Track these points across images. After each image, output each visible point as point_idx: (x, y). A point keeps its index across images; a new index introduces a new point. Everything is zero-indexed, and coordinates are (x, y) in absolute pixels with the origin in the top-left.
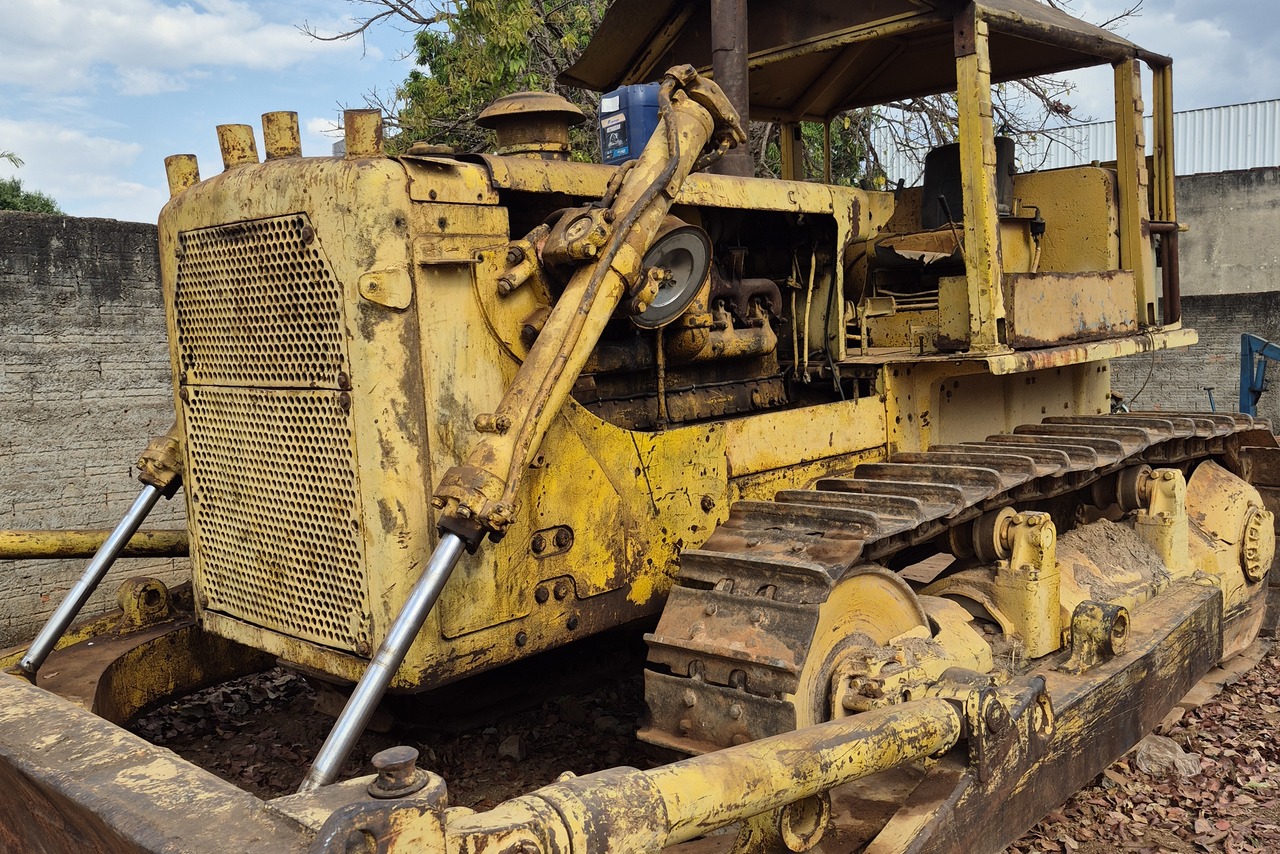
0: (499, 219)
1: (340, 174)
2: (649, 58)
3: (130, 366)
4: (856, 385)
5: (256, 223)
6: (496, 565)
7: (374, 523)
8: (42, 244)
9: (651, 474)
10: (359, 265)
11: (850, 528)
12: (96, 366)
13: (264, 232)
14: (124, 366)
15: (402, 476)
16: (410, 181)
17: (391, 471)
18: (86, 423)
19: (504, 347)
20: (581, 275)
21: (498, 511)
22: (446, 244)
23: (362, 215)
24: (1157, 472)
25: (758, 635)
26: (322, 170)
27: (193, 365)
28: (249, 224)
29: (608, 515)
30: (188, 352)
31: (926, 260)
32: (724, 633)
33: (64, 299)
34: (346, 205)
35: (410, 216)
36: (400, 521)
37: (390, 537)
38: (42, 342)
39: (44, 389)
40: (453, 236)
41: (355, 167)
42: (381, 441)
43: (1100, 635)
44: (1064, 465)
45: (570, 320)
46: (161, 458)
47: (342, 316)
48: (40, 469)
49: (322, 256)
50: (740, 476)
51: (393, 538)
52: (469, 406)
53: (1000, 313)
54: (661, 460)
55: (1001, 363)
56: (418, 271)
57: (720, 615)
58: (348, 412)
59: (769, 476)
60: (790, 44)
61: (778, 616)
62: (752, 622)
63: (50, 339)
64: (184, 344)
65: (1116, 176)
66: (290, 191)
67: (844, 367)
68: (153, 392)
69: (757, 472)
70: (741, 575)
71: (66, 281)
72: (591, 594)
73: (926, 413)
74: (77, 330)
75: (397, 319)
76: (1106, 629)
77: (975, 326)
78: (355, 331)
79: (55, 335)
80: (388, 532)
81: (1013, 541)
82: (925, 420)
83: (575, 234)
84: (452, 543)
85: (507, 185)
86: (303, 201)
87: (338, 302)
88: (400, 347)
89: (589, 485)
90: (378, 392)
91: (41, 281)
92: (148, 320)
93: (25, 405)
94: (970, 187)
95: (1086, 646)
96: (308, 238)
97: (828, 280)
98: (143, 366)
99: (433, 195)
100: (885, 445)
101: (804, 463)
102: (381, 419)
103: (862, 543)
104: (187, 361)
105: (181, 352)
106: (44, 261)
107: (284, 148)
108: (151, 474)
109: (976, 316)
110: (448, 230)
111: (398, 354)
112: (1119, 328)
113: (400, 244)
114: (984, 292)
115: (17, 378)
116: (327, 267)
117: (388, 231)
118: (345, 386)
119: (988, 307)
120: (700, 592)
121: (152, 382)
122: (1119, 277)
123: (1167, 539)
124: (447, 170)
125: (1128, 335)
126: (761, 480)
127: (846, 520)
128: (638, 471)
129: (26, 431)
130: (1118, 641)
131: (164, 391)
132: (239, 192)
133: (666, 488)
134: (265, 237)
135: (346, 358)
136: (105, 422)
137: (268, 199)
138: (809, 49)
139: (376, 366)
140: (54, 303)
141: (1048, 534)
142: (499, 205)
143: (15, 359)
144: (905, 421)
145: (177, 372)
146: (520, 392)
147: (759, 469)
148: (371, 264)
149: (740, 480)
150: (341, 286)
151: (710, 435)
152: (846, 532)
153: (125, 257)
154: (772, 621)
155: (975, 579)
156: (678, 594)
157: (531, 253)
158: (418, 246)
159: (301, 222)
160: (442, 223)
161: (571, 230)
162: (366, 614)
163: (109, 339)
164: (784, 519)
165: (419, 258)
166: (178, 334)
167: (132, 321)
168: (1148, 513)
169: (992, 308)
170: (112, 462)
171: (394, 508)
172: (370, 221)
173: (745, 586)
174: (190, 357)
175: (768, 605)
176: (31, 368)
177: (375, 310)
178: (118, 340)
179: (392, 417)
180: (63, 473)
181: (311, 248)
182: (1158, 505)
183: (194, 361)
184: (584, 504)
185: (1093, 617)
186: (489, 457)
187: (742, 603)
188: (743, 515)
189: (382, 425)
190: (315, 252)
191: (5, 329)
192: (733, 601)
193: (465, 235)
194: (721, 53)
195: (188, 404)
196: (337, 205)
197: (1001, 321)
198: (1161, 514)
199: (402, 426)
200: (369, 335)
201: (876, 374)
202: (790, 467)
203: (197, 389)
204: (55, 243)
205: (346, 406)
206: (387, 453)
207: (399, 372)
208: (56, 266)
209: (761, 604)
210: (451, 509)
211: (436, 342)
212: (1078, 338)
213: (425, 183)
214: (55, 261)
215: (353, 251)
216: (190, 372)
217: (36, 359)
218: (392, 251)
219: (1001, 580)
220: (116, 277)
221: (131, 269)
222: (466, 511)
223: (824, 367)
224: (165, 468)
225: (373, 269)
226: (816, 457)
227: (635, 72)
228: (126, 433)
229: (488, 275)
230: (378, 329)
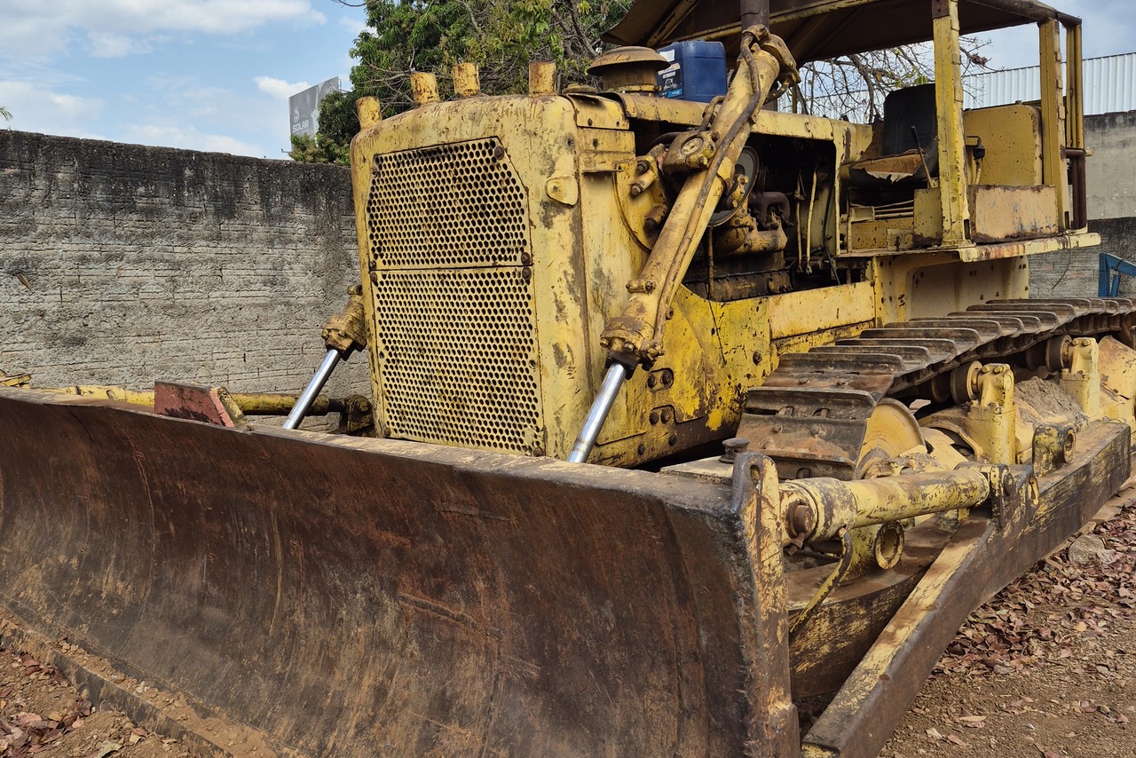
0: (629, 140)
1: (527, 108)
2: (673, 20)
3: (243, 272)
4: (849, 274)
5: (453, 146)
6: (627, 395)
7: (549, 361)
8: (179, 173)
9: (721, 333)
10: (542, 173)
11: (879, 367)
12: (218, 272)
13: (460, 152)
14: (238, 272)
15: (570, 327)
16: (576, 112)
17: (563, 323)
18: (212, 317)
19: (632, 234)
20: (694, 180)
21: (654, 347)
22: (598, 158)
23: (545, 137)
24: (1077, 340)
25: (818, 443)
26: (512, 105)
27: (382, 256)
28: (446, 146)
29: (695, 363)
30: (378, 245)
31: (893, 179)
32: (789, 443)
33: (195, 218)
34: (533, 131)
35: (576, 138)
36: (569, 359)
37: (562, 370)
38: (180, 253)
39: (182, 290)
40: (602, 152)
41: (540, 102)
42: (556, 301)
43: (1055, 447)
44: (1019, 328)
45: (690, 213)
46: (343, 328)
47: (526, 212)
48: (180, 354)
49: (510, 168)
50: (777, 339)
51: (564, 371)
52: (611, 278)
53: (966, 215)
54: (728, 324)
55: (968, 253)
56: (581, 178)
57: (785, 431)
58: (528, 282)
59: (796, 340)
60: (794, 9)
61: (833, 430)
62: (813, 434)
63: (185, 249)
64: (375, 239)
65: (1040, 112)
66: (485, 121)
67: (839, 260)
68: (260, 293)
69: (789, 336)
70: (799, 403)
71: (197, 203)
72: (684, 420)
73: (903, 296)
74: (205, 243)
75: (569, 213)
76: (1060, 443)
77: (947, 225)
78: (537, 221)
79: (189, 247)
80: (560, 367)
81: (982, 385)
82: (902, 301)
83: (687, 151)
84: (618, 370)
85: (634, 115)
86: (495, 128)
87: (523, 202)
88: (570, 233)
89: (684, 340)
90: (555, 266)
91: (178, 203)
92: (255, 236)
93: (169, 302)
94: (944, 119)
95: (1045, 456)
96: (501, 153)
97: (826, 193)
98: (252, 273)
99: (590, 122)
100: (873, 320)
101: (820, 331)
102: (557, 285)
103: (892, 377)
104: (376, 252)
105: (371, 245)
106: (180, 187)
107: (471, 90)
108: (335, 341)
109: (948, 217)
110: (599, 148)
111: (568, 238)
112: (1046, 231)
113: (570, 158)
114: (954, 199)
115: (162, 280)
116: (514, 176)
117: (563, 149)
118: (527, 262)
119: (955, 210)
120: (766, 417)
121: (258, 285)
122: (1045, 191)
123: (1085, 392)
124: (597, 104)
125: (1052, 236)
126: (791, 342)
127: (876, 362)
128: (713, 331)
129: (170, 323)
130: (1068, 453)
131: (267, 293)
132: (437, 123)
133: (731, 345)
134: (460, 156)
135: (528, 242)
136: (226, 317)
137: (464, 128)
138: (810, 12)
139: (553, 246)
140: (188, 221)
141: (1008, 380)
142: (630, 130)
143: (161, 265)
144: (887, 301)
145: (367, 261)
146: (658, 264)
147: (790, 334)
148: (551, 173)
149: (778, 341)
150: (527, 189)
151: (759, 306)
152: (877, 371)
153: (237, 184)
154: (829, 433)
155: (952, 416)
156: (748, 420)
157: (654, 165)
158: (581, 160)
159: (493, 144)
160: (595, 143)
161: (685, 148)
162: (541, 428)
163: (227, 251)
164: (824, 364)
165: (583, 168)
166: (369, 232)
168: (1070, 371)
169: (960, 211)
170: (231, 350)
171: (565, 349)
172: (552, 142)
173: (803, 411)
174: (379, 249)
175: (824, 422)
176: (172, 273)
177: (553, 205)
178: (234, 251)
179: (564, 284)
180: (197, 357)
181: (501, 162)
182: (1078, 365)
183: (382, 252)
184: (680, 353)
185: (1050, 435)
186: (641, 310)
187: (802, 422)
188: (790, 363)
189: (557, 290)
190: (505, 166)
191: (154, 242)
192: (795, 421)
193: (609, 152)
194: (749, 16)
195: (377, 285)
196: (525, 131)
197: (966, 222)
198: (1081, 372)
199: (571, 290)
200: (548, 225)
201: (866, 265)
202: (810, 333)
203: (384, 273)
204: (188, 172)
205: (527, 277)
206: (560, 310)
207: (569, 252)
208: (189, 191)
209: (818, 422)
210: (617, 346)
211: (591, 229)
212: (1018, 237)
213: (586, 113)
214: (188, 186)
215: (538, 163)
216: (379, 261)
217: (176, 266)
218: (565, 164)
219: (972, 415)
220: (232, 200)
221: (242, 194)
222: (631, 347)
223: (823, 261)
224: (346, 336)
225: (553, 176)
226: (827, 327)
228: (241, 327)
229: (624, 181)
230: (555, 220)
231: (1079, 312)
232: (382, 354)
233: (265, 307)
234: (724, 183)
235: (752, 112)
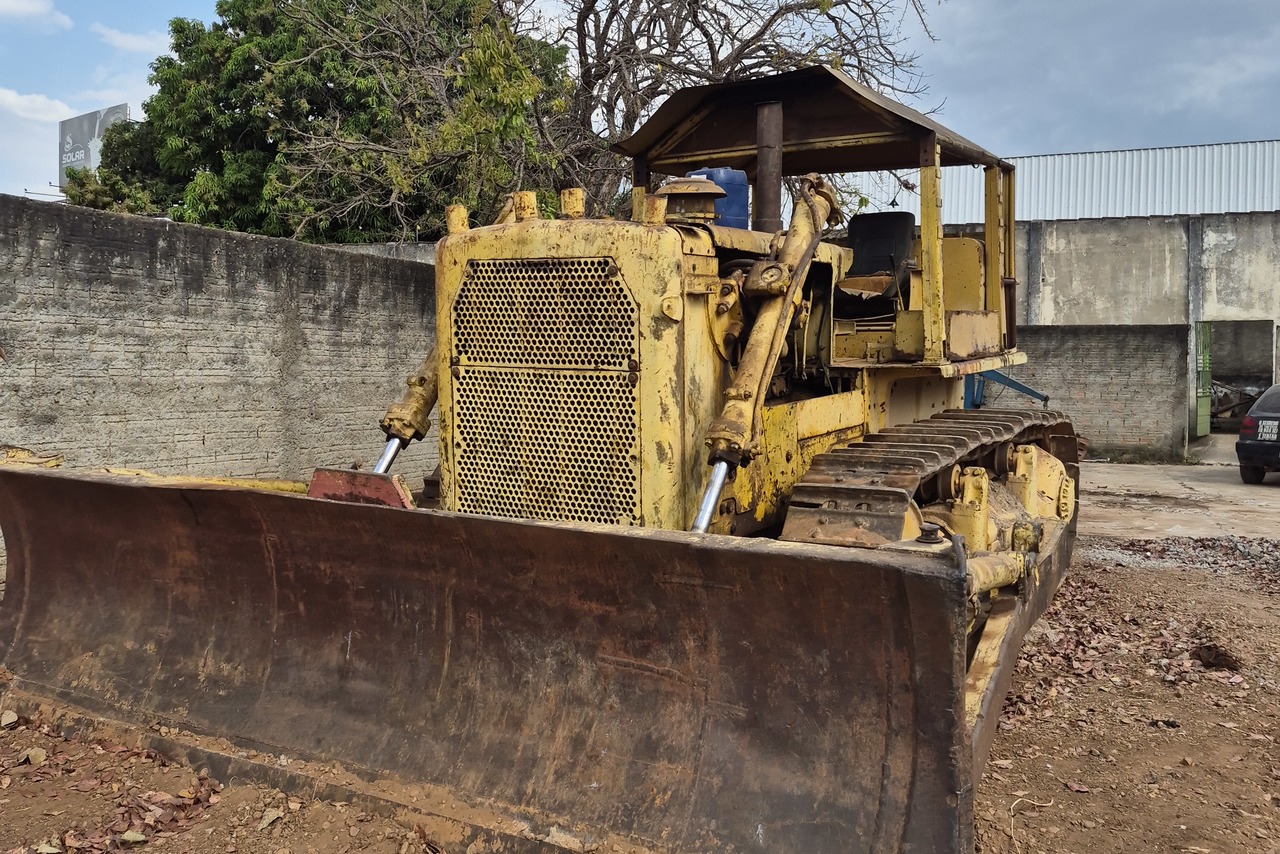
0: (714, 264)
1: (643, 235)
2: (675, 138)
3: (207, 350)
4: (840, 382)
5: (563, 261)
7: (650, 456)
8: (154, 244)
9: (766, 434)
10: (655, 292)
11: (905, 469)
12: (184, 348)
13: (570, 266)
14: (202, 349)
15: (672, 426)
16: (683, 241)
17: (666, 423)
18: (175, 397)
19: (716, 346)
20: (772, 304)
21: (755, 447)
22: (696, 281)
23: (660, 262)
24: (1020, 447)
25: (863, 533)
26: (627, 231)
27: (466, 353)
28: (555, 260)
30: (463, 342)
31: (864, 297)
32: (836, 533)
33: (165, 291)
34: (648, 255)
35: (683, 264)
36: (670, 455)
37: (663, 465)
38: (149, 327)
39: (149, 367)
40: (698, 276)
41: (655, 231)
42: (662, 404)
43: (1031, 540)
44: (992, 437)
45: (772, 332)
46: (409, 418)
47: (636, 324)
48: (144, 435)
49: (622, 285)
50: (802, 440)
51: (665, 466)
53: (944, 338)
54: (772, 426)
55: (947, 370)
56: (685, 298)
57: (830, 523)
58: (634, 386)
59: (813, 441)
60: (794, 142)
61: (876, 521)
62: (857, 525)
63: (155, 324)
64: (460, 336)
65: (984, 246)
66: (599, 242)
67: (833, 369)
68: (221, 372)
70: (840, 498)
71: (168, 275)
72: (742, 511)
73: (884, 404)
74: (173, 318)
75: (675, 327)
76: (1035, 536)
77: (928, 345)
78: (646, 332)
79: (159, 321)
80: (662, 462)
81: (964, 485)
82: (883, 408)
83: (766, 279)
84: (722, 468)
85: (720, 244)
86: (610, 250)
87: (634, 316)
88: (675, 345)
90: (662, 373)
91: (151, 275)
92: (220, 312)
93: (136, 380)
94: (927, 253)
95: (1023, 547)
96: (615, 271)
97: (820, 308)
98: (215, 350)
99: (692, 250)
100: (863, 424)
101: (828, 433)
102: (663, 390)
103: (920, 477)
104: (461, 348)
105: (455, 341)
106: (153, 258)
107: (578, 212)
108: (398, 430)
109: (929, 338)
110: (696, 272)
111: (674, 349)
112: (993, 351)
113: (678, 280)
114: (935, 322)
115: (131, 356)
116: (626, 292)
117: (674, 273)
118: (634, 367)
119: (934, 333)
120: (813, 509)
121: (220, 363)
122: (991, 315)
123: (1027, 493)
124: (694, 234)
125: (996, 355)
126: (810, 443)
127: (902, 464)
128: (762, 432)
129: (136, 401)
130: (1040, 544)
131: (228, 372)
132: (547, 239)
133: (773, 445)
134: (570, 271)
135: (637, 351)
136: (188, 397)
137: (577, 246)
138: (809, 147)
139: (661, 356)
140: (158, 294)
141: (985, 482)
142: (715, 257)
143: (131, 340)
144: (872, 407)
145: (448, 356)
146: (751, 375)
147: (810, 435)
148: (664, 292)
149: (803, 442)
150: (638, 305)
151: (791, 410)
152: (903, 472)
153: (206, 258)
154: (872, 525)
155: (938, 512)
156: (795, 512)
157: (736, 288)
158: (686, 282)
159: (607, 263)
160: (694, 268)
161: (765, 276)
162: (638, 516)
163: (193, 326)
164: (855, 464)
165: (686, 290)
166: (454, 329)
167: (209, 312)
168: (1015, 474)
169: (940, 333)
170: (191, 431)
171: (666, 447)
172: (665, 266)
173: (845, 505)
174: (464, 346)
175: (867, 515)
176: (141, 349)
177: (663, 320)
178: (200, 327)
179: (669, 389)
180: (160, 439)
181: (614, 280)
182: (1021, 469)
183: (467, 349)
185: (1027, 529)
186: (741, 415)
187: (847, 514)
188: (823, 462)
189: (662, 394)
190: (618, 283)
191: (126, 315)
192: (840, 514)
193: (703, 276)
194: (766, 149)
195: (458, 378)
196: (641, 255)
197: (944, 342)
198: (1024, 475)
199: (674, 395)
200: (658, 336)
201: (856, 376)
202: (821, 435)
203: (467, 368)
204: (161, 243)
205: (633, 382)
206: (664, 412)
207: (674, 362)
208: (161, 264)
209: (861, 515)
210: (723, 445)
211: (690, 342)
212: (975, 355)
213: (690, 242)
214: (161, 258)
215: (651, 283)
216: (463, 358)
217: (145, 341)
218: (674, 287)
219: (956, 511)
220: (201, 273)
221: (210, 267)
222: (737, 447)
223: (817, 369)
224: (410, 426)
225: (665, 296)
226: (833, 430)
227: (662, 146)
228: (200, 406)
229: (713, 300)
230: (664, 333)
231: (1027, 423)
232: (458, 445)
233: (225, 387)
234: (796, 307)
235: (815, 249)
